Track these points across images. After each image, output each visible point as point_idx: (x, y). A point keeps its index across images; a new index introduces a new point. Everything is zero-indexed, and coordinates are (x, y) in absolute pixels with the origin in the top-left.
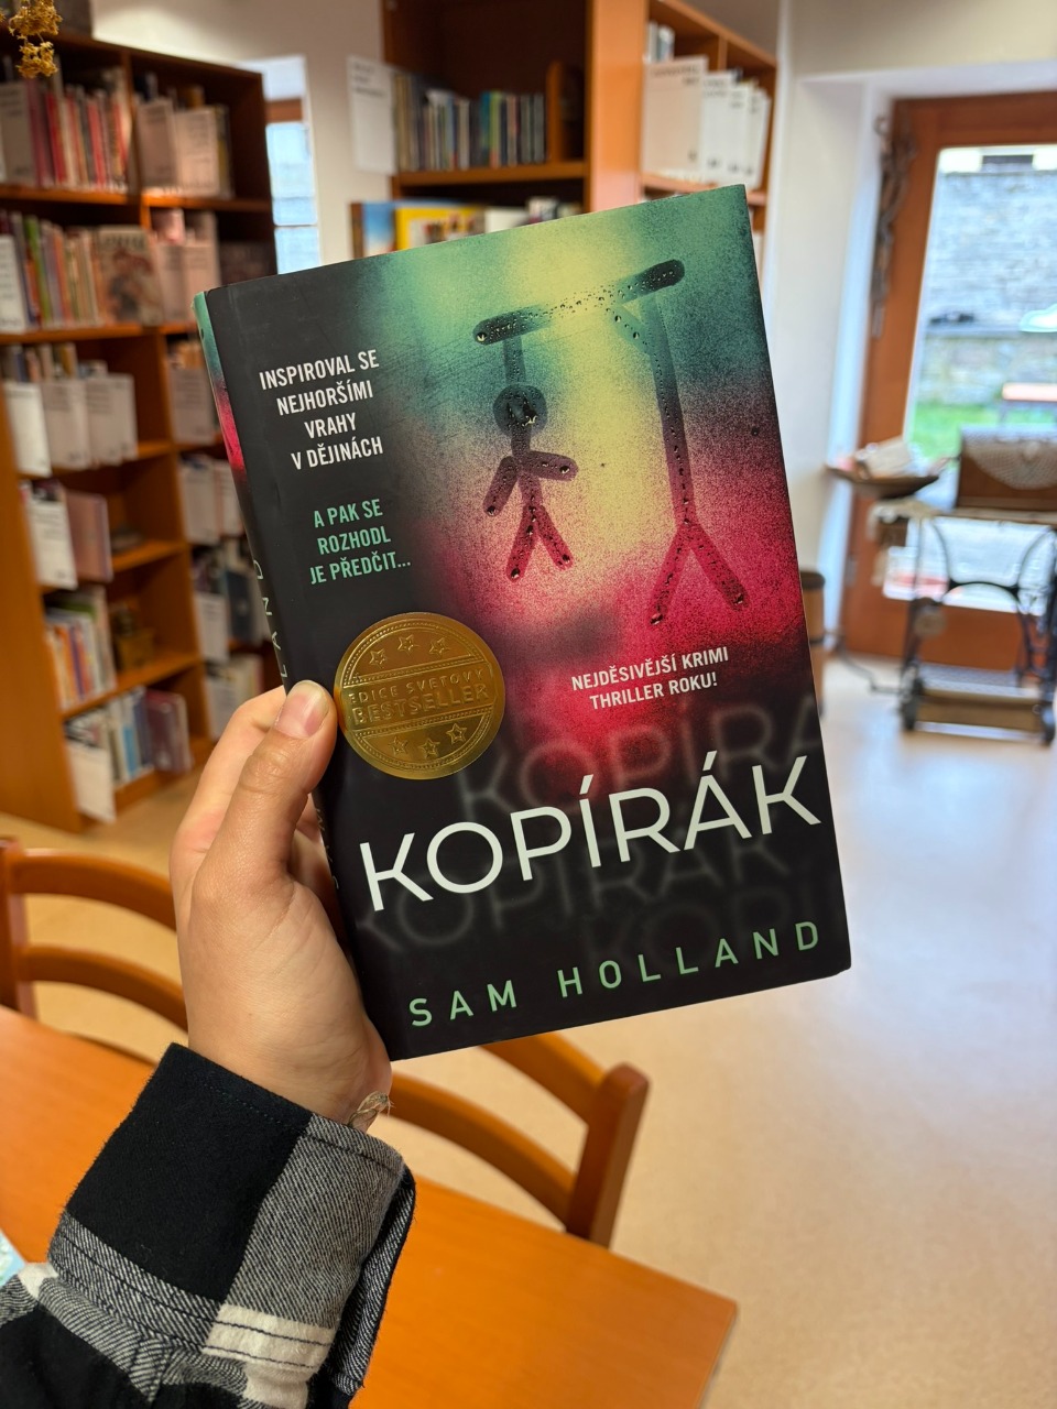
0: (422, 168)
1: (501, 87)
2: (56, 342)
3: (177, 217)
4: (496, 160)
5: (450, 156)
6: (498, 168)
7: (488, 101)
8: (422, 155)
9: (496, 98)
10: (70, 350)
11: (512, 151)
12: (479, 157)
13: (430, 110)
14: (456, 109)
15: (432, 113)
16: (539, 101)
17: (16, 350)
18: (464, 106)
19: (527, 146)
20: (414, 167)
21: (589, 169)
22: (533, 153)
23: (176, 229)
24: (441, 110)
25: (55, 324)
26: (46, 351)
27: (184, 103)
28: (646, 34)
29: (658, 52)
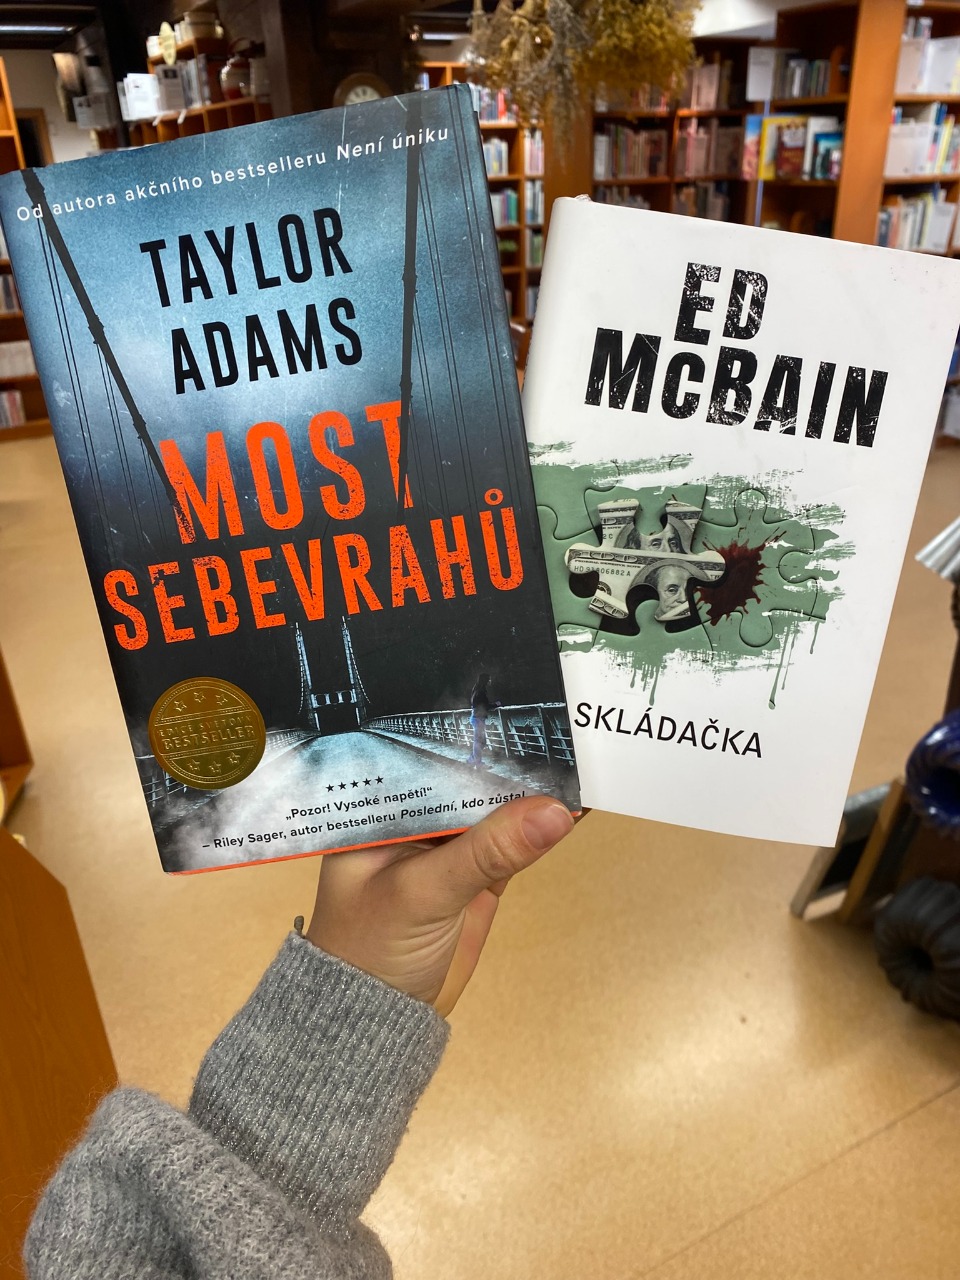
2: (620, 186)
3: (694, 122)
4: (813, 93)
6: (813, 97)
7: (816, 64)
9: (820, 64)
10: (626, 190)
11: (820, 88)
12: (807, 92)
13: (790, 69)
16: (833, 64)
17: (602, 189)
18: (806, 67)
19: (826, 85)
21: (849, 97)
22: (828, 89)
23: (692, 128)
25: (623, 177)
26: (615, 190)
27: (709, 61)
28: (906, 23)
29: (916, 32)
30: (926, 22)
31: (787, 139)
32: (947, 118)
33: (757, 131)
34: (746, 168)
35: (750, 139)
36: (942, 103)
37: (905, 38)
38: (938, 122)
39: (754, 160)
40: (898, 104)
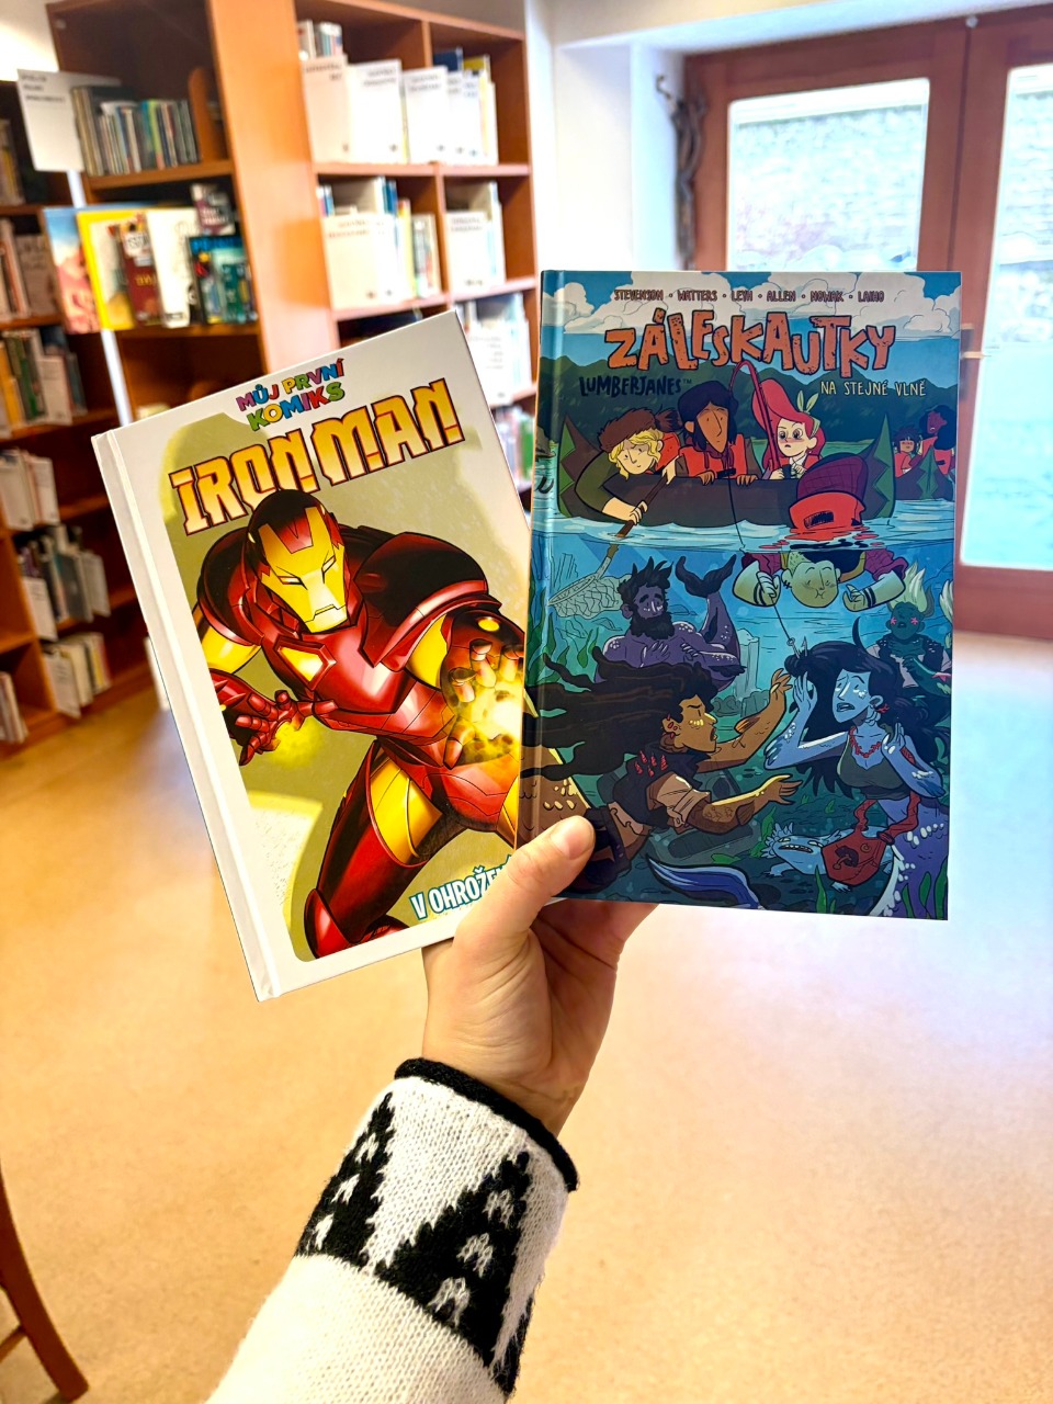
0: (107, 172)
1: (155, 96)
4: (161, 164)
5: (125, 163)
6: (164, 173)
7: (147, 108)
8: (104, 161)
9: (152, 104)
11: (173, 153)
12: (149, 162)
13: (103, 118)
14: (123, 117)
15: (105, 122)
16: (185, 105)
18: (129, 113)
19: (183, 149)
20: (100, 173)
21: (233, 165)
22: (188, 154)
24: (112, 118)
28: (301, 32)
29: (320, 48)
30: (331, 31)
31: (133, 250)
32: (400, 207)
33: (74, 238)
34: (72, 311)
35: (62, 251)
36: (388, 178)
37: (303, 56)
38: (389, 208)
39: (83, 294)
40: (324, 180)
